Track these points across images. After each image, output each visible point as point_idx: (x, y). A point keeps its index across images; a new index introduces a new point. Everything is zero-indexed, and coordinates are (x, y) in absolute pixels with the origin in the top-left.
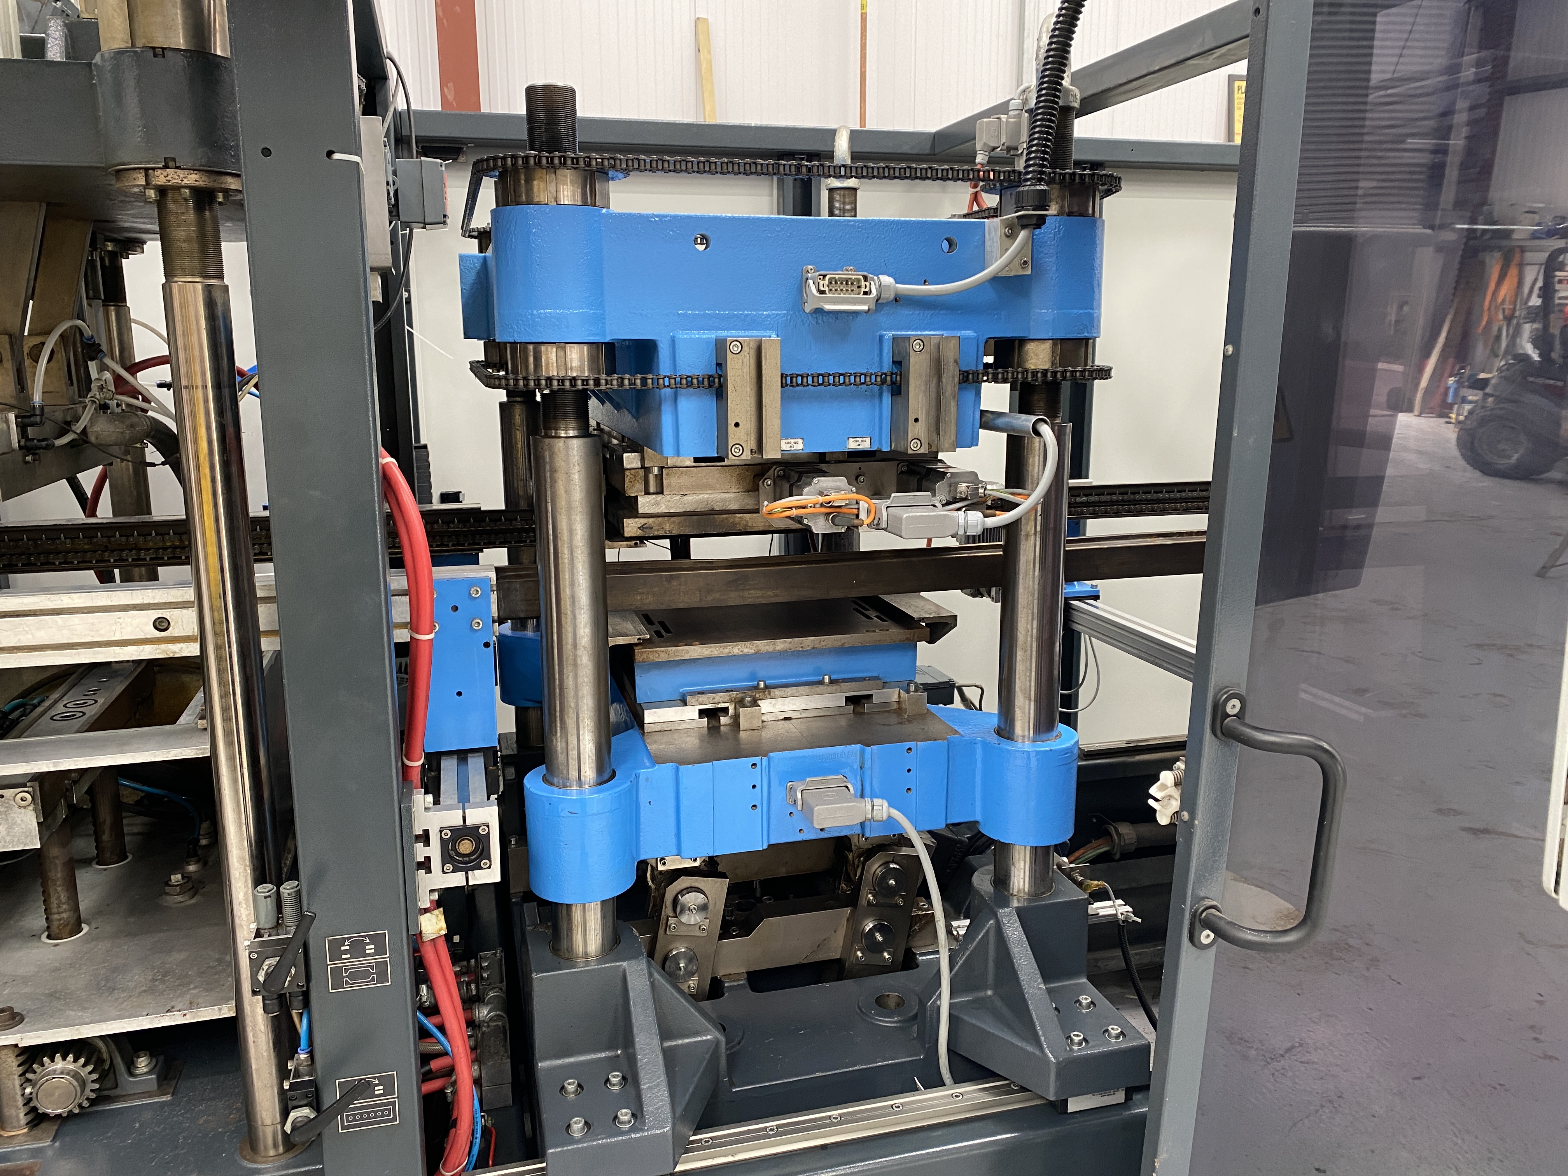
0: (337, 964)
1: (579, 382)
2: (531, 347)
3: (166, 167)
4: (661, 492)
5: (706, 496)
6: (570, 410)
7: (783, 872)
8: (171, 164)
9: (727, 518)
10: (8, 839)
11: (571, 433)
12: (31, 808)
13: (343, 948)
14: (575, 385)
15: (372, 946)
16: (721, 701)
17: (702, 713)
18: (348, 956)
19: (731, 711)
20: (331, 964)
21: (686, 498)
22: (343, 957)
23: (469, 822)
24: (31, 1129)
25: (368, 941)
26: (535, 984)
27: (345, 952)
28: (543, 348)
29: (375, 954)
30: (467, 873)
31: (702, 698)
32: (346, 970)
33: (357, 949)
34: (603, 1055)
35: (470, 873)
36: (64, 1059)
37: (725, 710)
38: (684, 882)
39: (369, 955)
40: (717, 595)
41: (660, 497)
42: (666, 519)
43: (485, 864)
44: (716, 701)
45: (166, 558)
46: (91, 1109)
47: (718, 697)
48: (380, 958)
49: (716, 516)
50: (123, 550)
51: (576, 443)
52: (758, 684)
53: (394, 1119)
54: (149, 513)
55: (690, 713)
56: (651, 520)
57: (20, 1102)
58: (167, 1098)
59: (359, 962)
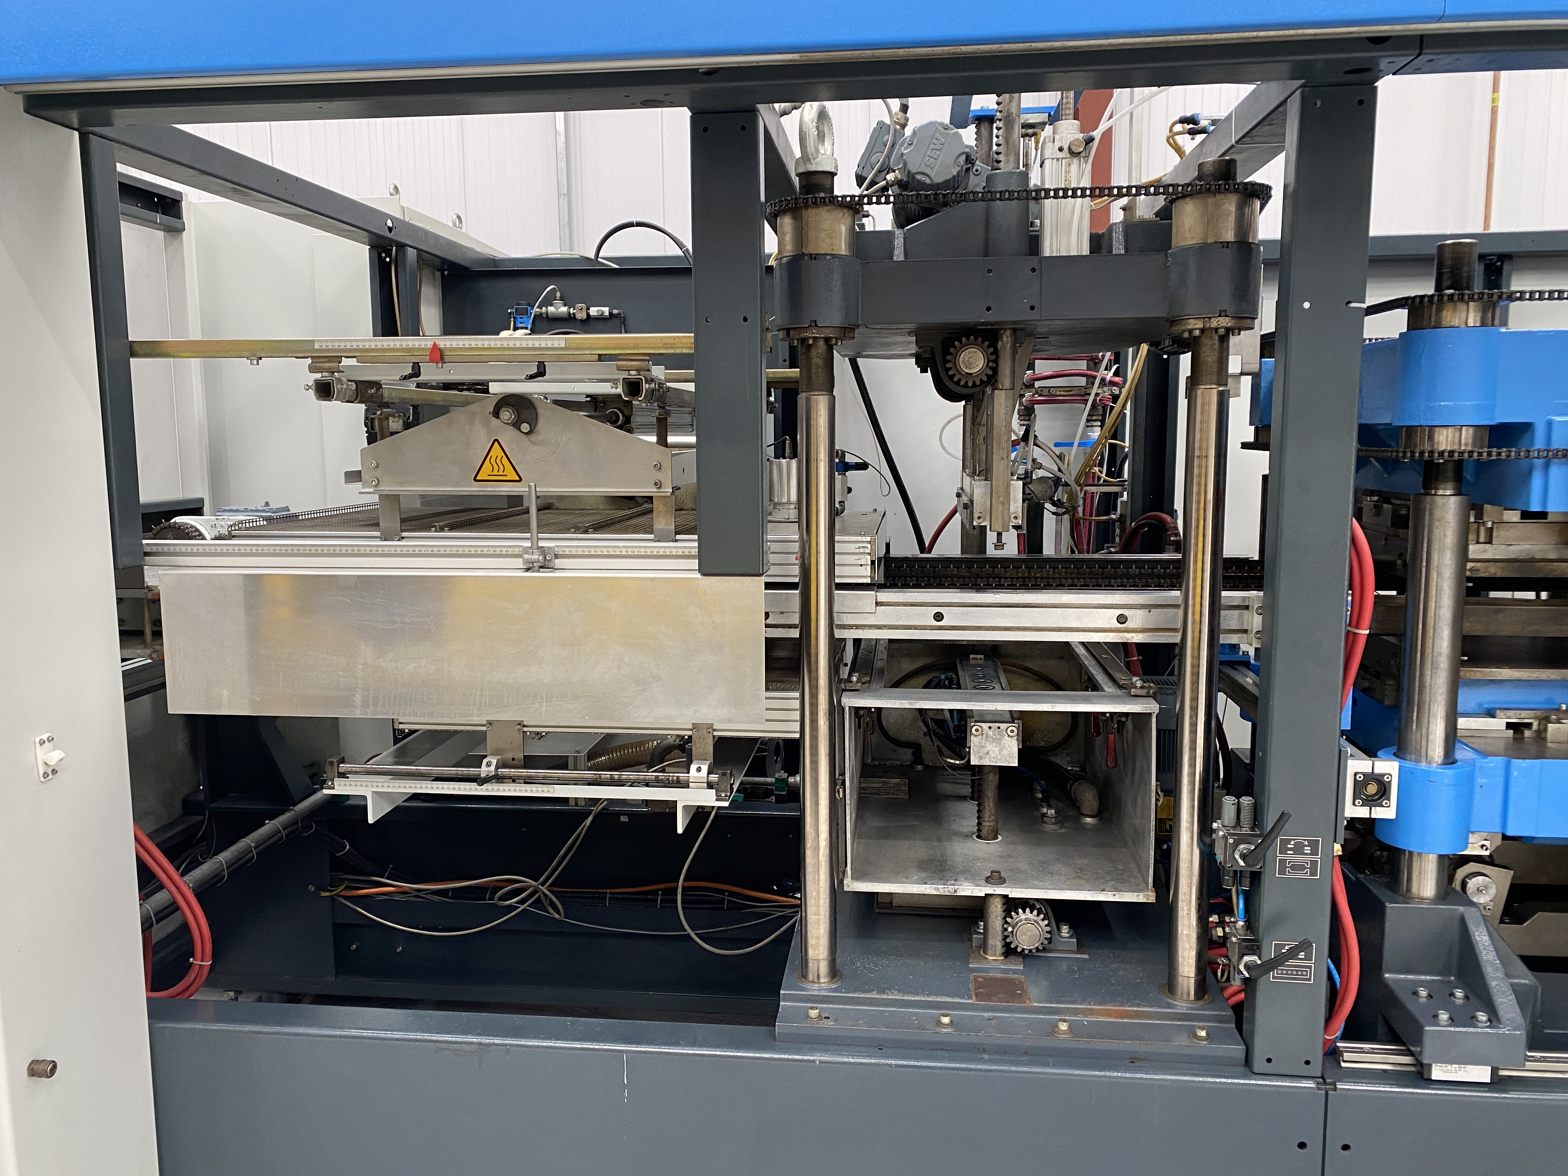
0: (1283, 856)
1: (1456, 454)
2: (1427, 428)
3: (1220, 316)
4: (1490, 542)
5: (1529, 547)
6: (1450, 475)
7: (1544, 881)
8: (1223, 314)
9: (1545, 565)
10: (999, 757)
11: (1448, 492)
12: (1015, 738)
13: (1289, 846)
14: (1452, 456)
15: (1309, 848)
16: (1525, 717)
17: (1509, 726)
18: (1292, 852)
19: (1535, 726)
20: (1279, 856)
21: (1511, 547)
22: (1289, 852)
23: (1376, 771)
24: (1006, 957)
25: (1307, 844)
26: (1388, 911)
27: (1291, 849)
28: (1437, 429)
29: (1310, 854)
30: (1371, 809)
31: (1509, 713)
32: (1290, 862)
33: (1299, 849)
34: (1436, 978)
35: (1373, 808)
36: (1031, 913)
37: (1529, 726)
38: (1472, 867)
39: (1307, 854)
40: (1535, 627)
41: (1488, 546)
42: (1492, 563)
43: (1386, 803)
44: (1521, 717)
45: (1018, 585)
46: (1037, 954)
47: (1524, 714)
48: (1314, 858)
49: (1536, 564)
50: (989, 578)
51: (1453, 499)
52: (1560, 706)
53: (1309, 980)
54: (985, 553)
55: (1498, 724)
56: (1479, 564)
57: (1000, 938)
58: (1086, 956)
59: (1299, 858)
